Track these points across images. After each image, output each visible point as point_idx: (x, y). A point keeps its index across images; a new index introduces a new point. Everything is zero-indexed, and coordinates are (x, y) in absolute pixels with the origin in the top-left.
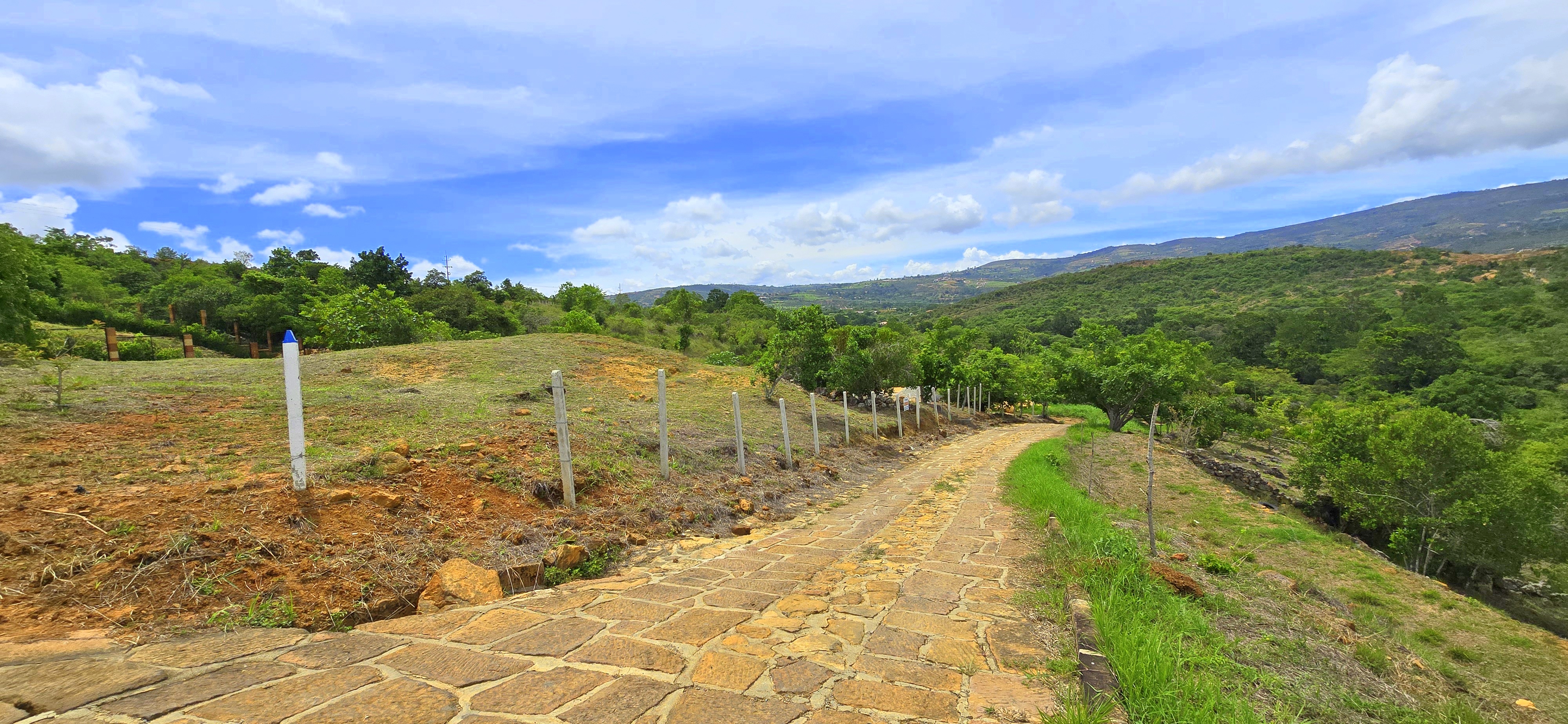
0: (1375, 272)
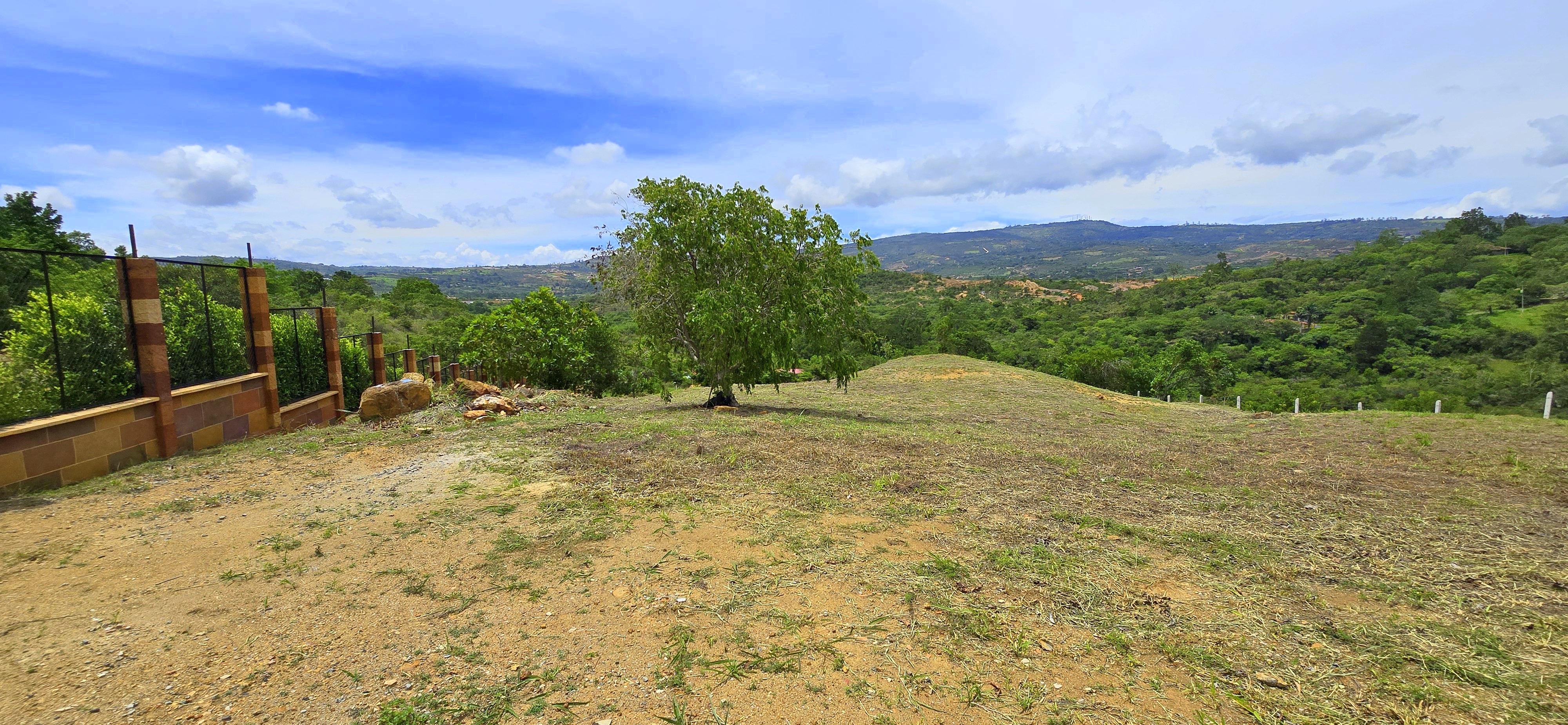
0: (904, 288)
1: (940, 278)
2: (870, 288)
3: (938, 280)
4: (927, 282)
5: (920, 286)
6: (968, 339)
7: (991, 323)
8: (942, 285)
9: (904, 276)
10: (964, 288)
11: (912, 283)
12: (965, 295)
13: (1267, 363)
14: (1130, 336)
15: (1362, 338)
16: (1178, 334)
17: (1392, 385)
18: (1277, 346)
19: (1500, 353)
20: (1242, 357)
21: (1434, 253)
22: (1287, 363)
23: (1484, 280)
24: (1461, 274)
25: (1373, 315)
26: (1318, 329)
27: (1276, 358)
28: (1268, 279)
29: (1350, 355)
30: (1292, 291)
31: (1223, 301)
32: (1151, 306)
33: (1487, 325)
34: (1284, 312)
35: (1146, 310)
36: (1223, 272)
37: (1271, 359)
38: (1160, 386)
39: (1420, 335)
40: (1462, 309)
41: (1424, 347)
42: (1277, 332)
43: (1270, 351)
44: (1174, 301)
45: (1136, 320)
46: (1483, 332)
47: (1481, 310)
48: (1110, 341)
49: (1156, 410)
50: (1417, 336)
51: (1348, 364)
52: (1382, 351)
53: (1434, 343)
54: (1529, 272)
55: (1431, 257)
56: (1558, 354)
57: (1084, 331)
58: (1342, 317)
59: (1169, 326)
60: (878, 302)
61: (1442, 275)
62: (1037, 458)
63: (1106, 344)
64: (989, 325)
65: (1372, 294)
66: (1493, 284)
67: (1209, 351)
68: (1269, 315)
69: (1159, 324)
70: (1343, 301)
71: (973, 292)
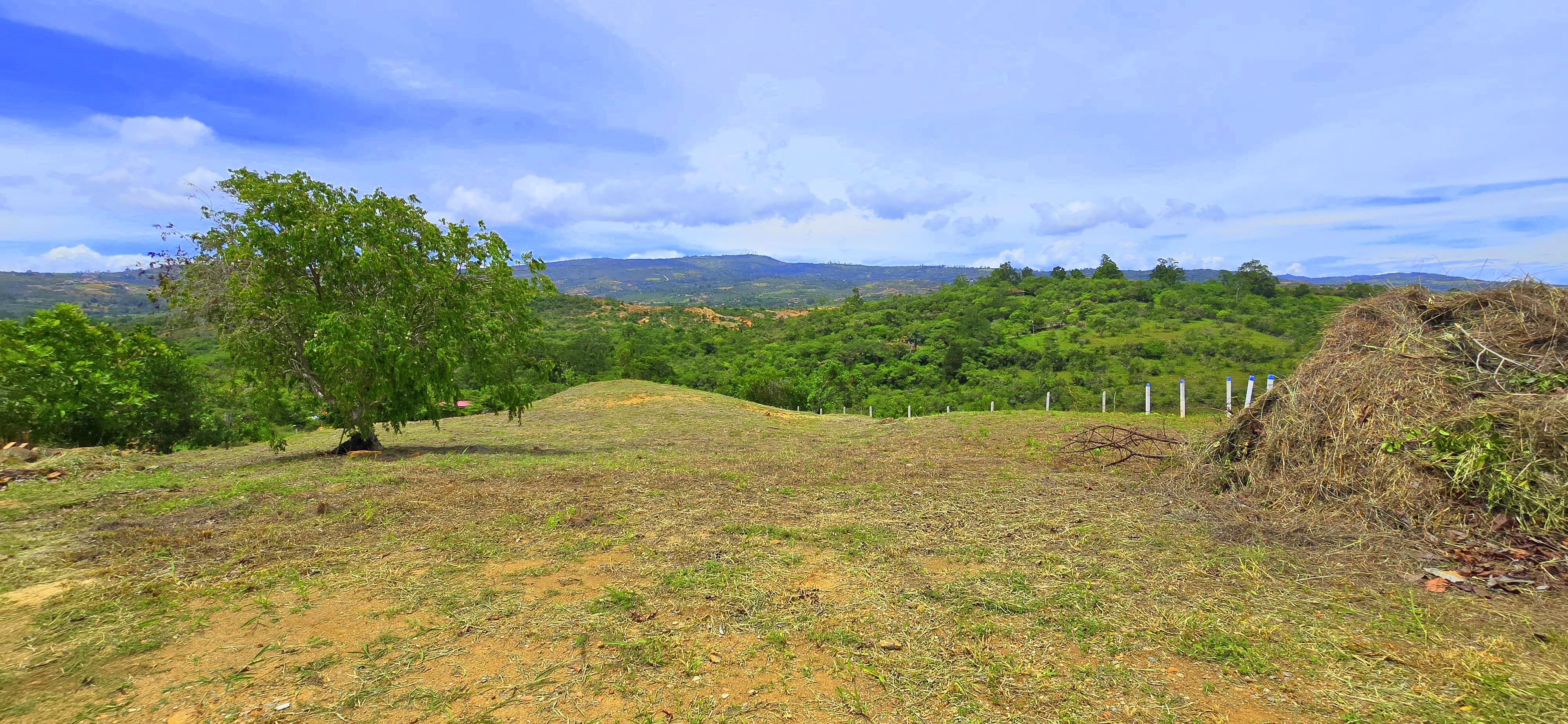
0: (586, 313)
1: (622, 304)
2: (549, 312)
3: (621, 306)
4: (609, 308)
5: (602, 311)
6: (652, 364)
7: (673, 348)
8: (625, 311)
9: (585, 300)
10: (646, 314)
11: (594, 307)
12: (647, 321)
13: (890, 378)
14: (791, 358)
15: (948, 357)
16: (827, 355)
17: (967, 392)
18: (896, 364)
19: (1024, 366)
20: (873, 374)
21: (986, 293)
22: (903, 377)
23: (1013, 314)
24: (1001, 309)
25: (953, 339)
26: (922, 350)
27: (896, 374)
28: (888, 310)
29: (941, 369)
30: (904, 320)
31: (858, 328)
32: (806, 331)
33: (1016, 346)
34: (899, 337)
35: (802, 335)
36: (857, 304)
37: (892, 374)
38: (814, 401)
39: (982, 353)
40: (1004, 334)
41: (983, 362)
42: (895, 353)
43: (892, 368)
44: (823, 328)
45: (795, 343)
46: (1015, 350)
47: (1013, 335)
48: (775, 363)
49: (811, 422)
50: (979, 354)
51: (941, 377)
52: (960, 366)
53: (989, 359)
54: (1035, 308)
55: (985, 296)
56: (1052, 366)
57: (754, 354)
58: (936, 340)
59: (820, 349)
60: (558, 327)
61: (991, 309)
62: (712, 476)
63: (773, 365)
64: (671, 350)
65: (952, 323)
66: (1018, 317)
67: (850, 370)
68: (889, 340)
69: (812, 348)
70: (936, 328)
71: (655, 317)
